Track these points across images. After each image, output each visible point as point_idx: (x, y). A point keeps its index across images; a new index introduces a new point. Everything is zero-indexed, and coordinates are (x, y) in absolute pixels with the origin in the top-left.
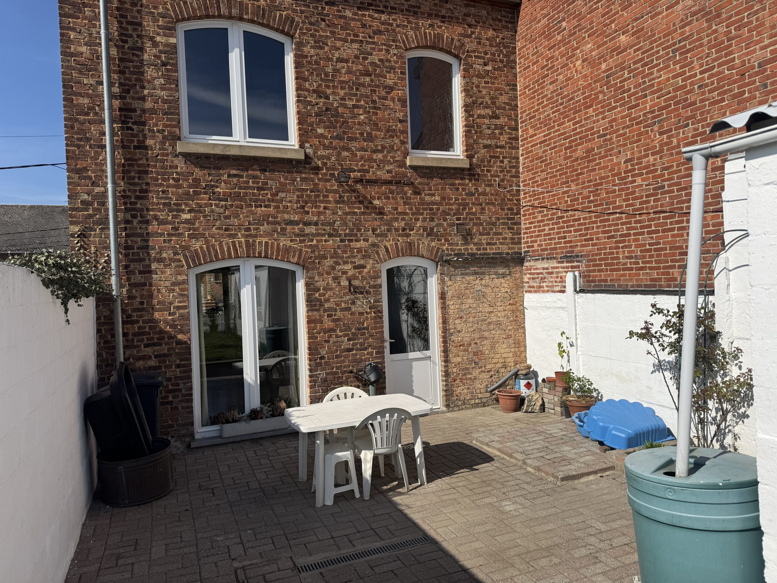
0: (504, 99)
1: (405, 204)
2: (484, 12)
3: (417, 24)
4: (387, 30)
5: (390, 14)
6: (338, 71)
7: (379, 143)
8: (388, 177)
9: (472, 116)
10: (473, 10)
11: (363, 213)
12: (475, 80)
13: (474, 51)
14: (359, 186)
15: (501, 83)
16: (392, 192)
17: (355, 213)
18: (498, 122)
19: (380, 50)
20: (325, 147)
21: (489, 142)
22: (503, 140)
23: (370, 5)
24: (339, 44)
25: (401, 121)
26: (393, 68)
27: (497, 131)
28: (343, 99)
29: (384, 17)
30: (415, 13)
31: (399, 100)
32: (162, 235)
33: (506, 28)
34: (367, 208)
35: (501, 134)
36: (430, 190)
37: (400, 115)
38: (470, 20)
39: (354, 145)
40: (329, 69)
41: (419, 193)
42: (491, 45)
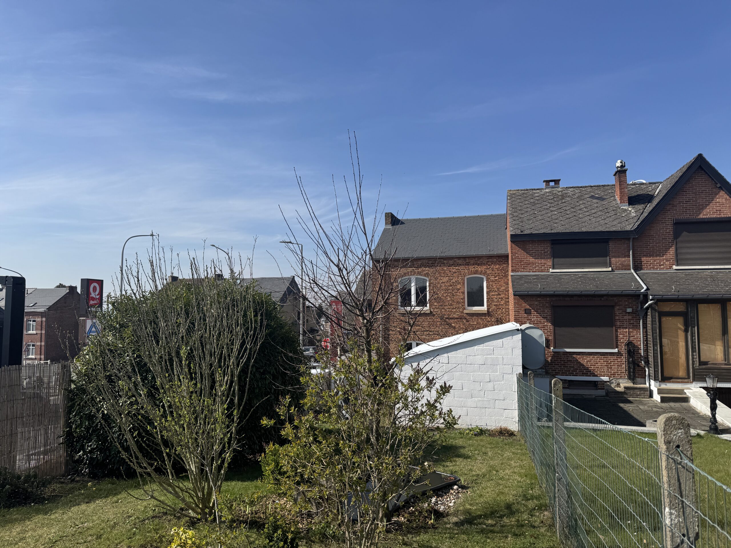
0: (503, 288)
1: (463, 325)
2: (495, 260)
3: (469, 268)
4: (458, 271)
5: (459, 266)
6: (442, 286)
7: (454, 306)
8: (457, 316)
9: (490, 295)
10: (490, 260)
11: (449, 328)
12: (491, 283)
13: (491, 273)
14: (447, 320)
15: (502, 282)
16: (458, 321)
17: (446, 328)
18: (500, 296)
19: (456, 278)
20: (437, 309)
21: (496, 304)
22: (503, 302)
23: (452, 265)
24: (442, 278)
25: (462, 299)
26: (460, 283)
27: (500, 300)
28: (443, 294)
29: (457, 268)
30: (468, 265)
31: (462, 292)
32: (392, 334)
33: (505, 263)
34: (450, 326)
35: (502, 300)
36: (473, 320)
37: (462, 297)
38: (489, 263)
39: (446, 307)
40: (439, 286)
41: (468, 322)
42: (498, 270)
